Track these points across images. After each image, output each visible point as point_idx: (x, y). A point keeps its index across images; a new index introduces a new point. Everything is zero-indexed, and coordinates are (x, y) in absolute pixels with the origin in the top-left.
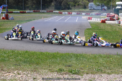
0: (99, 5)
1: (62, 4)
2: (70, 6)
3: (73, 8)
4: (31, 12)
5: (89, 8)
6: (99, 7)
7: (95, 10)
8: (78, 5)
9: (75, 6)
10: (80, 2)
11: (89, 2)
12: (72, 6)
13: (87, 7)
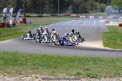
0: (117, 9)
1: (79, 8)
2: (88, 10)
3: (90, 11)
4: (49, 16)
5: (107, 12)
6: (116, 10)
7: (113, 13)
8: (96, 8)
9: (92, 9)
10: (97, 6)
11: (107, 5)
12: (89, 10)
13: (104, 11)
